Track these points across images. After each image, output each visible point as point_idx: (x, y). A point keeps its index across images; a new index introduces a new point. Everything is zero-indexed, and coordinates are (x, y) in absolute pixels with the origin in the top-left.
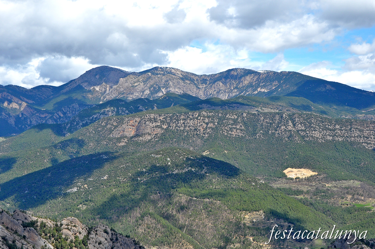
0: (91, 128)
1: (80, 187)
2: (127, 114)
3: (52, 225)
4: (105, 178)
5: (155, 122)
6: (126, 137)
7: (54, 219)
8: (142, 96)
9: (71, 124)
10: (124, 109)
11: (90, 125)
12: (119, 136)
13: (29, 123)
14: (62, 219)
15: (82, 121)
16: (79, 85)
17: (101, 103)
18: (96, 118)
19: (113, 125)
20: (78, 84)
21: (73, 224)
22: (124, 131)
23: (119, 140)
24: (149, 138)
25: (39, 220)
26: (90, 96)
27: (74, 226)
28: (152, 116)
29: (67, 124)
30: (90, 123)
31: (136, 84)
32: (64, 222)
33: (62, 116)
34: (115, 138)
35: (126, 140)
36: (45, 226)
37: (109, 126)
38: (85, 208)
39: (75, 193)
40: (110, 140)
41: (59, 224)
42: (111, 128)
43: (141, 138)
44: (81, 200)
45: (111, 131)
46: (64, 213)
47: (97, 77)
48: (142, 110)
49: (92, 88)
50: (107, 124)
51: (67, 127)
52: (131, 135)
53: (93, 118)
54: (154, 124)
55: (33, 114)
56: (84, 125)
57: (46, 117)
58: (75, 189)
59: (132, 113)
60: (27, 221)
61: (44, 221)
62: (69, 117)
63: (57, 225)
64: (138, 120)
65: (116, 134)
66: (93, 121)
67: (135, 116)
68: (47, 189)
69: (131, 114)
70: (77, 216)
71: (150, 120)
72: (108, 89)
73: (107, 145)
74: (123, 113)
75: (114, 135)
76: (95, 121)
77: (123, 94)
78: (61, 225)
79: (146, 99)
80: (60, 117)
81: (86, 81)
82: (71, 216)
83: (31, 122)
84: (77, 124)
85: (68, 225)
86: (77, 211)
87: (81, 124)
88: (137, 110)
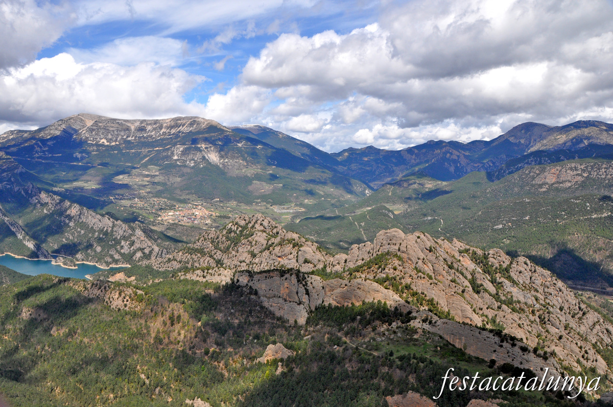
0: (516, 176)
1: (505, 225)
2: (549, 163)
3: (481, 254)
4: (527, 218)
5: (576, 170)
6: (547, 183)
7: (483, 249)
8: (564, 147)
9: (499, 172)
10: (547, 159)
11: (515, 173)
12: (540, 183)
13: (465, 171)
14: (489, 249)
15: (508, 169)
16: (507, 139)
17: (526, 154)
18: (521, 167)
19: (536, 173)
20: (505, 138)
21: (498, 255)
22: (545, 178)
23: (541, 186)
24: (569, 185)
25: (471, 248)
26: (516, 148)
27: (499, 256)
28: (573, 165)
29: (496, 172)
30: (516, 171)
31: (558, 137)
32: (491, 252)
33: (492, 165)
34: (537, 184)
35: (547, 186)
36: (475, 254)
37: (532, 174)
38: (508, 242)
39: (500, 229)
40: (533, 186)
41: (487, 253)
42: (533, 175)
43: (561, 185)
44: (506, 236)
45: (533, 178)
46: (491, 245)
47: (523, 132)
48: (563, 160)
49: (518, 141)
50: (530, 172)
51: (496, 175)
52: (552, 182)
53: (518, 167)
54: (575, 173)
55: (468, 164)
56: (510, 173)
57: (478, 166)
58: (500, 226)
59: (554, 163)
60: (461, 249)
61: (475, 249)
62: (498, 166)
63: (485, 254)
64: (559, 168)
65: (538, 181)
66: (518, 169)
67: (556, 166)
68: (478, 225)
69: (552, 164)
70: (500, 248)
71: (571, 169)
72: (532, 141)
73: (530, 190)
74: (545, 163)
75: (536, 182)
76: (519, 170)
77: (546, 146)
78: (489, 254)
79: (568, 150)
80: (490, 166)
81: (513, 136)
82: (497, 247)
83: (466, 170)
84: (504, 172)
85: (494, 255)
86: (502, 244)
87: (507, 172)
88: (558, 160)
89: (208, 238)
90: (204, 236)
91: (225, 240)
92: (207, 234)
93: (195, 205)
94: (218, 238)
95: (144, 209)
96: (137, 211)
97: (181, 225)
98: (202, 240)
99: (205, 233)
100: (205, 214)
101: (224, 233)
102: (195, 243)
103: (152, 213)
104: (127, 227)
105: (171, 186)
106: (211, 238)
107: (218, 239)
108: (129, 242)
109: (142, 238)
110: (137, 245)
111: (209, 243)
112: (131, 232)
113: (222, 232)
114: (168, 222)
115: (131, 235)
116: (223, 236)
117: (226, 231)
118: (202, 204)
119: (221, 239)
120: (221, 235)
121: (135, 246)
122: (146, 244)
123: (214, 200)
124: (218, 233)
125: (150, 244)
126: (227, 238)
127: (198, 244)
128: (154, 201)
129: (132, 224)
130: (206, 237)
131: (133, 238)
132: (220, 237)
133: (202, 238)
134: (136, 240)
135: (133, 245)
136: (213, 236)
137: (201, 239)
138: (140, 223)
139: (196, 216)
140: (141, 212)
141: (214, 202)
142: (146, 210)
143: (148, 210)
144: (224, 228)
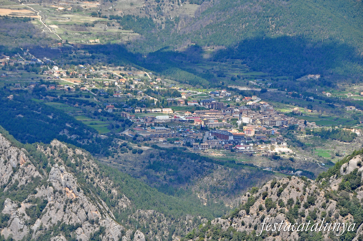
89: (281, 204)
90: (265, 195)
91: (335, 212)
92: (275, 189)
93: (242, 93)
94: (311, 202)
95: (81, 102)
96: (58, 105)
97: (195, 157)
98: (261, 209)
99: (268, 185)
100: (273, 123)
101: (335, 187)
102: (237, 215)
103: (106, 114)
104: (23, 156)
105: (167, 31)
106: (290, 202)
107: (312, 208)
108: (29, 205)
109: (71, 195)
110: (52, 213)
111: (281, 216)
112: (37, 174)
113: (327, 184)
114: (155, 146)
115: (36, 181)
116: (328, 196)
117: (340, 181)
118: (264, 91)
119: (324, 206)
120: (322, 193)
121: (45, 217)
122: (82, 213)
123: (303, 79)
124: (313, 186)
125: (94, 213)
126: (341, 204)
127: (247, 219)
128: (112, 76)
129: (40, 148)
130: (274, 198)
131: (41, 193)
132: (321, 199)
133: (260, 202)
134: (50, 200)
135: (39, 216)
136: (294, 195)
137: (257, 204)
138: (64, 146)
139: (241, 129)
140: (69, 110)
141: (302, 85)
142: (87, 103)
143: (93, 105)
144: (335, 173)
